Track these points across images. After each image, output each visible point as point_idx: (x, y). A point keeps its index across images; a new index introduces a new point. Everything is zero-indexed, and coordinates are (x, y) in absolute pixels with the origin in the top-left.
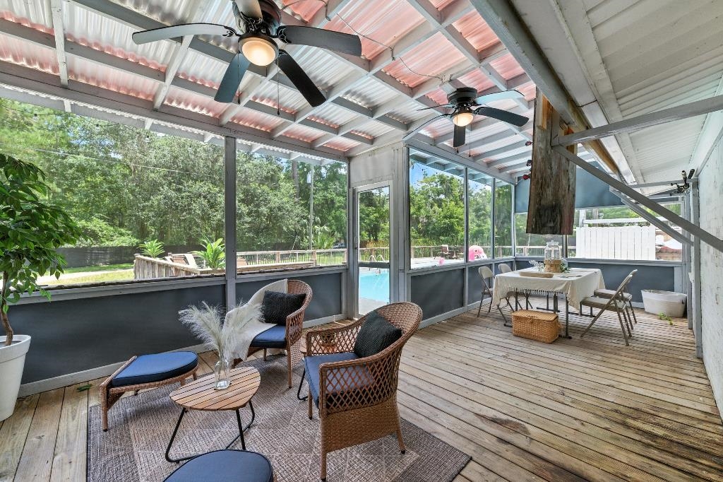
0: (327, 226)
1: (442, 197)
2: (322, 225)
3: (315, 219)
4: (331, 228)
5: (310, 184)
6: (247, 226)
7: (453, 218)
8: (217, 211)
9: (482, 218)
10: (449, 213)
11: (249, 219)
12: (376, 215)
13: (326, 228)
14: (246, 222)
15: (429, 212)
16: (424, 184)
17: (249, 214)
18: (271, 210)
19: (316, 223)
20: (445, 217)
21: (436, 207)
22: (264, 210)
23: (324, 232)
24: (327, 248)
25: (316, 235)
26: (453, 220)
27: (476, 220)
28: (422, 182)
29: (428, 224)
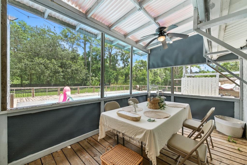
0: (97, 77)
1: (142, 68)
2: (95, 77)
3: (92, 75)
4: (99, 78)
5: (90, 61)
6: (62, 77)
7: (145, 75)
8: (48, 70)
9: (156, 76)
10: (143, 74)
11: (62, 74)
12: (116, 74)
13: (97, 78)
14: (61, 75)
15: (137, 73)
16: (136, 63)
17: (63, 72)
18: (72, 70)
19: (93, 76)
20: (142, 75)
21: (139, 71)
22: (69, 70)
23: (96, 79)
24: (96, 85)
25: (93, 81)
26: (145, 76)
27: (154, 76)
28: (135, 63)
29: (136, 78)
